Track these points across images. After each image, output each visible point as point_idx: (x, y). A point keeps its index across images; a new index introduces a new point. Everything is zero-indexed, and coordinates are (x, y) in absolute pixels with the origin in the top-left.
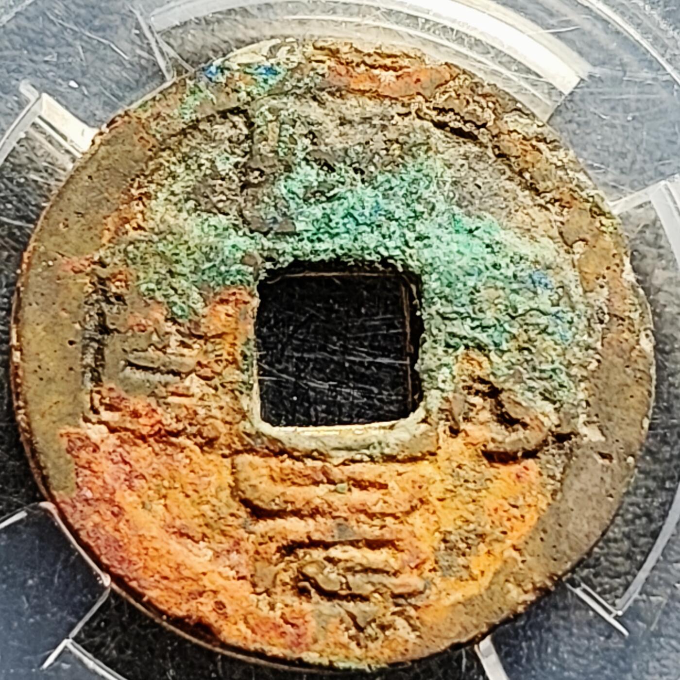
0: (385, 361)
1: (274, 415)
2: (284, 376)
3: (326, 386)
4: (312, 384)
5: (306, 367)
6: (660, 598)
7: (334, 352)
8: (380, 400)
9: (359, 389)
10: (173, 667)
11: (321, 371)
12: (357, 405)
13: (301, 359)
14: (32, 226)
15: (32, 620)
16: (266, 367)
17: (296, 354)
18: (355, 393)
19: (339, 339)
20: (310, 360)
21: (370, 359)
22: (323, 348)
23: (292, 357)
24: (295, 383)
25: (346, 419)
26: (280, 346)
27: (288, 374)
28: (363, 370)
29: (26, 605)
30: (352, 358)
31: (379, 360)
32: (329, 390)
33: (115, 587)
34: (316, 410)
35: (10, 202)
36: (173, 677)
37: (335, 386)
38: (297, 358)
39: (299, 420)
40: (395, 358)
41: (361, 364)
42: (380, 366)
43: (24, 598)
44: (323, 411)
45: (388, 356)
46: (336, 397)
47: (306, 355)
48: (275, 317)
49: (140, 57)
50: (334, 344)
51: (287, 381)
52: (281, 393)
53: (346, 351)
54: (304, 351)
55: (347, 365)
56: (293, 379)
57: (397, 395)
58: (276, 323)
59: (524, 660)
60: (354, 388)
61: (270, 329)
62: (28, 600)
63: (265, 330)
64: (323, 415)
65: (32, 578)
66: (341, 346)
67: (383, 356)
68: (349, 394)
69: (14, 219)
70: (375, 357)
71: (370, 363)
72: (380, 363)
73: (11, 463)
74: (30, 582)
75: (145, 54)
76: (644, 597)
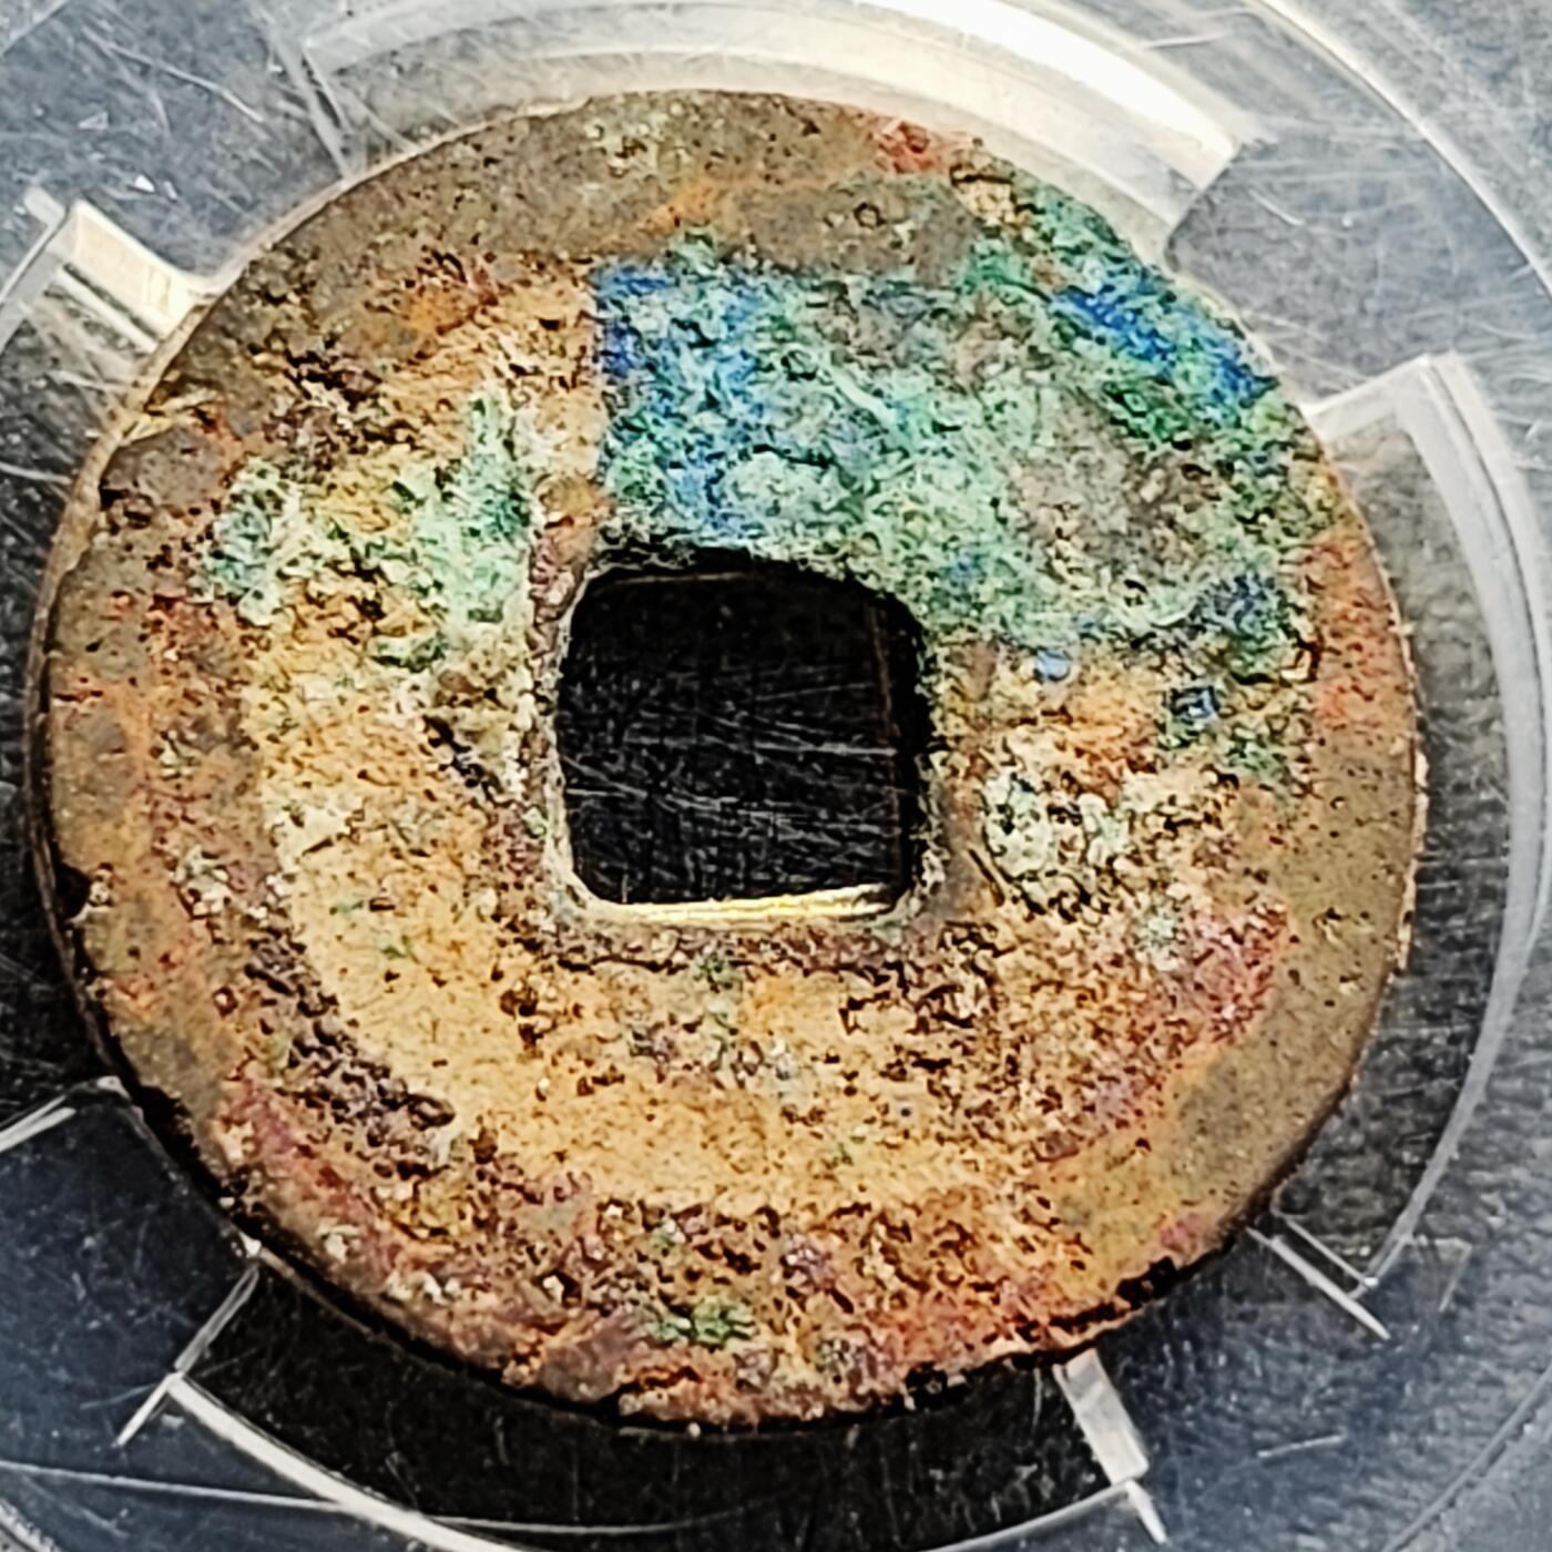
0: (841, 749)
1: (605, 872)
2: (624, 788)
3: (716, 804)
4: (685, 804)
5: (671, 767)
6: (1458, 1243)
7: (729, 734)
8: (834, 834)
9: (786, 811)
10: (399, 1447)
11: (702, 774)
12: (785, 845)
13: (659, 750)
14: (65, 480)
15: (94, 1324)
16: (585, 769)
17: (646, 740)
18: (780, 820)
19: (739, 707)
20: (677, 752)
21: (810, 747)
22: (706, 726)
23: (639, 747)
24: (648, 802)
25: (760, 876)
26: (611, 724)
27: (631, 783)
28: (792, 771)
29: (81, 1294)
30: (770, 746)
31: (826, 748)
32: (723, 814)
33: (271, 1258)
34: (695, 858)
35: (17, 430)
36: (400, 1469)
37: (735, 806)
38: (651, 748)
39: (659, 880)
40: (860, 744)
41: (790, 757)
42: (831, 762)
43: (76, 1277)
44: (711, 860)
45: (847, 740)
46: (737, 829)
47: (670, 743)
48: (598, 663)
49: (287, 116)
50: (730, 716)
51: (631, 798)
52: (618, 825)
53: (755, 730)
54: (663, 733)
55: (759, 760)
56: (643, 794)
57: (869, 821)
58: (602, 674)
59: (1167, 1385)
60: (775, 810)
61: (589, 686)
62: (84, 1279)
63: (579, 690)
64: (712, 868)
65: (91, 1232)
66: (744, 721)
67: (835, 739)
68: (766, 822)
69: (26, 466)
70: (818, 741)
71: (810, 756)
72: (830, 756)
73: (37, 987)
74: (89, 1242)
75: (295, 110)
76: (1423, 1240)
